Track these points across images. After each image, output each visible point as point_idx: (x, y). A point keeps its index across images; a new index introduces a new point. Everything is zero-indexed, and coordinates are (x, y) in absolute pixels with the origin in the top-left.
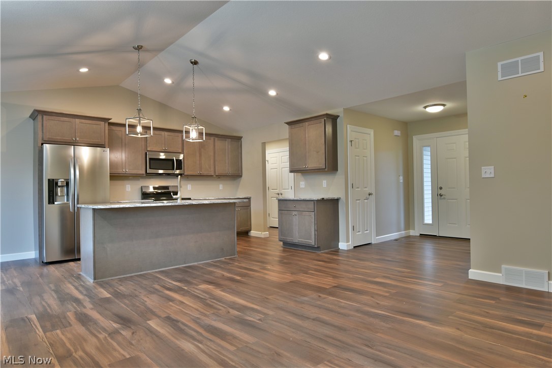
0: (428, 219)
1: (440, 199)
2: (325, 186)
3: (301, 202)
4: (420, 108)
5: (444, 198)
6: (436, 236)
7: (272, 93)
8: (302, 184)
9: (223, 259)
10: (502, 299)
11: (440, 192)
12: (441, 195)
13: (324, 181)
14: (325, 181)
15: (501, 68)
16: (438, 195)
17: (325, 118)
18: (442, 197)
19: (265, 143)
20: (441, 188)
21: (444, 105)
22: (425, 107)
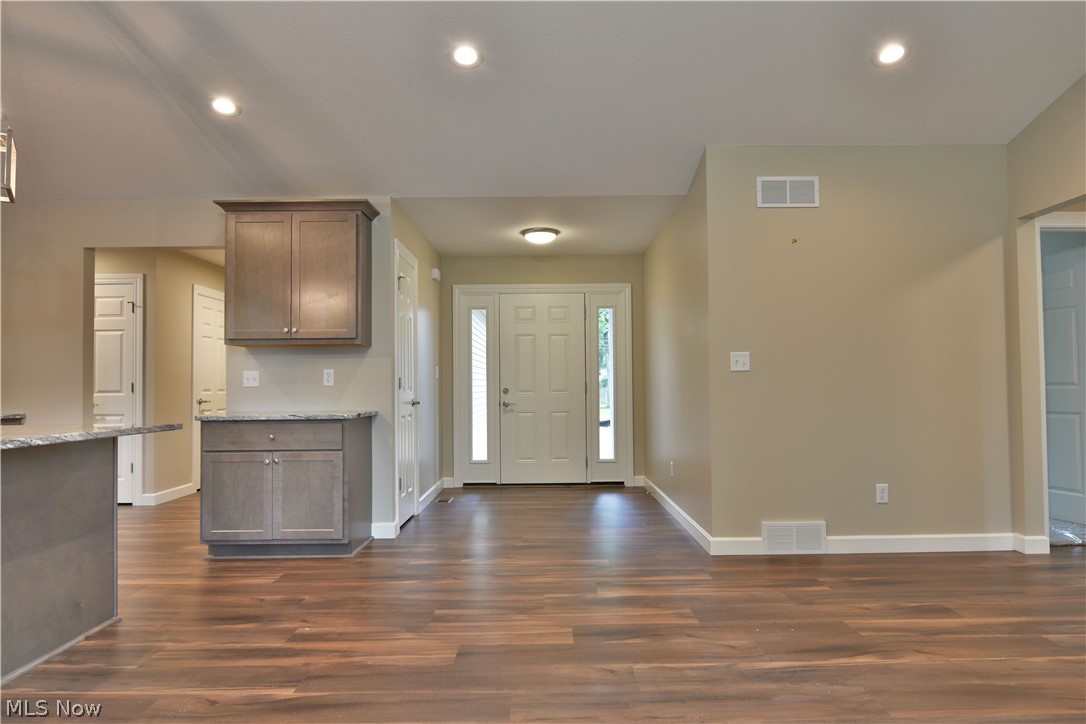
0: (480, 451)
1: (505, 412)
2: (331, 383)
3: (298, 426)
4: (514, 233)
5: (512, 411)
6: (495, 484)
7: (224, 106)
8: (252, 377)
9: (79, 641)
10: (820, 579)
11: (506, 399)
12: (506, 405)
13: (326, 371)
14: (332, 371)
15: (762, 188)
16: (500, 404)
17: (359, 213)
18: (508, 408)
19: (93, 250)
20: (506, 391)
21: (557, 232)
22: (524, 232)
